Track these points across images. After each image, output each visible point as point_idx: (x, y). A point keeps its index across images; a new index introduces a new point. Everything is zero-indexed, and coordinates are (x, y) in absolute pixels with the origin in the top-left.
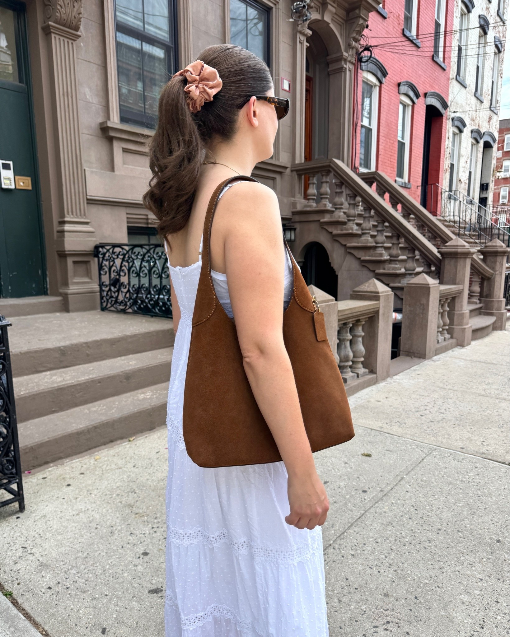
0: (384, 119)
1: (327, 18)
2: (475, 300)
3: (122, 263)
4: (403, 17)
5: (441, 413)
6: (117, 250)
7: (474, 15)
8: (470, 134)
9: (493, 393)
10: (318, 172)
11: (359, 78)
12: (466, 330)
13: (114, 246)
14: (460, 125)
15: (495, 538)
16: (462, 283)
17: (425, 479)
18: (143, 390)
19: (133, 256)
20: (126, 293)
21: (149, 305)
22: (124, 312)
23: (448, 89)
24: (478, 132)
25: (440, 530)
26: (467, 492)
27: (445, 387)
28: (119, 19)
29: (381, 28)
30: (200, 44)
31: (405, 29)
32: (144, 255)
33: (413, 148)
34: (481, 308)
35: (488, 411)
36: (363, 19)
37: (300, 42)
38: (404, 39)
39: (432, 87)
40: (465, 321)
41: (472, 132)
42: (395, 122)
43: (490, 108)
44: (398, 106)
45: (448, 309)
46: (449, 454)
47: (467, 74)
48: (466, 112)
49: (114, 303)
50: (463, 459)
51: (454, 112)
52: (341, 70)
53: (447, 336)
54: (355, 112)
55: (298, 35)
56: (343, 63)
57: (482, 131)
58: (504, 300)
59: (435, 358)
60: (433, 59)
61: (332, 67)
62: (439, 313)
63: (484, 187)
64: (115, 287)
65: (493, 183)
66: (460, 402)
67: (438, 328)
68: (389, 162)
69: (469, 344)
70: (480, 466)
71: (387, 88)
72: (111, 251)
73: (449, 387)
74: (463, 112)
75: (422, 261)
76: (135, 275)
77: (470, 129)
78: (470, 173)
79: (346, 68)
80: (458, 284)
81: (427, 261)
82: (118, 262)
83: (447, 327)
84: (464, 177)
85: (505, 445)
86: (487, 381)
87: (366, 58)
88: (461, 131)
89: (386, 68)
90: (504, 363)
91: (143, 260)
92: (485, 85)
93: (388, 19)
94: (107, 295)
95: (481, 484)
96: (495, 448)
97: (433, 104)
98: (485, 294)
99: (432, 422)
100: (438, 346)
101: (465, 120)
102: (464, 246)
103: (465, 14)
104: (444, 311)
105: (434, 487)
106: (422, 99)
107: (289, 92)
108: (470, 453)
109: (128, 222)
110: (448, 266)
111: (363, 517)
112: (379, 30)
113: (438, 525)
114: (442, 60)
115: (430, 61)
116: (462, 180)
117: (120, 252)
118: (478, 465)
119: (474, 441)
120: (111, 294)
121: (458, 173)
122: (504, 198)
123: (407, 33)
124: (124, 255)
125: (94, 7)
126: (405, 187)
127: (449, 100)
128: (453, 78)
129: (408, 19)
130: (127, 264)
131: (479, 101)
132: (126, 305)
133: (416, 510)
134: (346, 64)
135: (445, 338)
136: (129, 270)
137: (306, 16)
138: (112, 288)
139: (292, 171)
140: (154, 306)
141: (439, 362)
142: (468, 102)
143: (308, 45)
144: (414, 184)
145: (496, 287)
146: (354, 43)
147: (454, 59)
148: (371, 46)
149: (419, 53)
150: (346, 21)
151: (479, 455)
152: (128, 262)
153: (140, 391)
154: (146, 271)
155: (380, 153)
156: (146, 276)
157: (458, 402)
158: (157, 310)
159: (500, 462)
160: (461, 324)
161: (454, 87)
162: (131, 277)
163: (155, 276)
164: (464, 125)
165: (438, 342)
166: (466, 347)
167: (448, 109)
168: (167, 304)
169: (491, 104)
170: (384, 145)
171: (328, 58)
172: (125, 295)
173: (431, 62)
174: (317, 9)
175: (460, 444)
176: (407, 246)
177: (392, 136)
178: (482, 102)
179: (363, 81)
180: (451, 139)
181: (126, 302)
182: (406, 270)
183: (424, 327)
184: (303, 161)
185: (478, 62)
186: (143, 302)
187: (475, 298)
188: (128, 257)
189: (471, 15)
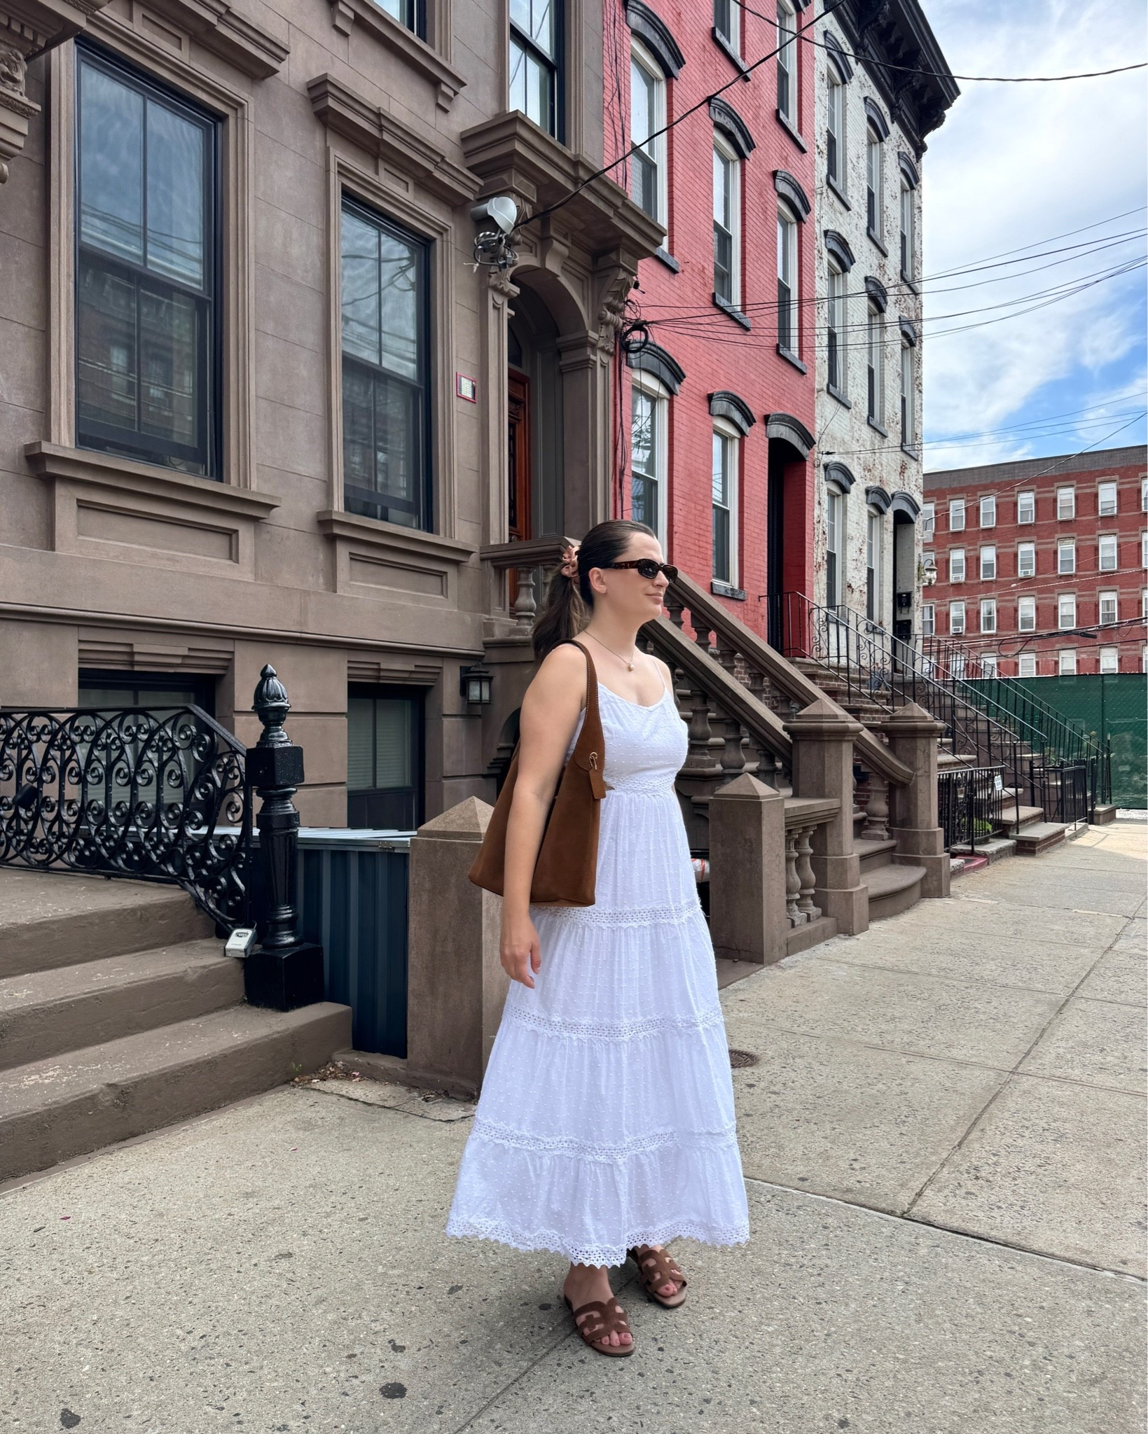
0: (682, 464)
1: (552, 265)
2: (879, 832)
3: (47, 752)
4: (713, 271)
5: (774, 1093)
6: (39, 722)
7: (855, 279)
8: (863, 496)
9: (898, 1040)
10: (536, 564)
11: (624, 382)
12: (854, 897)
13: (33, 713)
14: (842, 480)
15: (836, 1414)
16: (838, 793)
17: (699, 1263)
18: (40, 1064)
19: (73, 736)
20: (53, 822)
21: (103, 851)
22: (44, 867)
23: (813, 410)
24: (880, 492)
25: (707, 1401)
26: (793, 1292)
27: (795, 1029)
28: (85, 239)
29: (667, 290)
30: (272, 299)
31: (717, 295)
32: (98, 734)
33: (745, 521)
34: (892, 849)
35: (880, 1086)
36: (625, 270)
37: (494, 307)
38: (714, 311)
39: (779, 404)
40: (850, 876)
41: (867, 492)
42: (705, 469)
43: (902, 446)
44: (711, 439)
45: (811, 851)
46: (769, 1197)
47: (850, 382)
48: (853, 453)
49: (24, 848)
50: (799, 1208)
51: (828, 453)
52: (587, 365)
53: (814, 911)
54: (619, 447)
55: (491, 293)
56: (589, 351)
57: (890, 490)
58: (940, 831)
59: (786, 961)
60: (779, 352)
61: (568, 358)
62: (788, 860)
63: (902, 601)
64: (28, 809)
65: (921, 593)
66: (821, 1064)
67: (789, 891)
68: (697, 548)
69: (864, 929)
70: (836, 1224)
71: (684, 403)
72: (25, 724)
73: (804, 1028)
74: (847, 453)
75: (755, 747)
76: (76, 780)
77: (863, 487)
78: (870, 571)
79: (595, 362)
80: (829, 797)
81: (766, 749)
82: (39, 750)
83: (812, 891)
84: (857, 578)
85: (902, 1167)
86: (889, 1012)
87: (638, 345)
88: (845, 491)
89: (679, 364)
90: (934, 972)
91: (94, 744)
92: (888, 406)
93: (680, 274)
94: (9, 827)
95: (828, 1271)
96: (878, 1177)
97: (783, 437)
98: (899, 818)
99: (748, 1115)
100: (792, 933)
101: (851, 469)
102: (836, 716)
103: (838, 274)
104: (801, 855)
105: (717, 1285)
106: (758, 427)
107: (473, 401)
108: (819, 1189)
109: (81, 660)
110: (806, 756)
111: (525, 1379)
112: (662, 292)
113: (704, 1389)
114: (796, 354)
115: (771, 354)
116: (853, 585)
117: (45, 727)
118: (830, 1220)
119: (833, 1161)
120: (18, 825)
121: (844, 572)
122: (958, 622)
123: (722, 302)
124: (54, 734)
125: (27, 213)
126: (732, 597)
127: (817, 429)
128: (822, 390)
129: (723, 277)
130: (57, 754)
131: (877, 434)
132: (50, 851)
133: (661, 1349)
134: (596, 355)
135: (809, 915)
136: (62, 769)
137: (505, 258)
138: (22, 812)
139: (482, 560)
140: (113, 853)
141: (792, 971)
142: (856, 435)
143: (513, 313)
144: (752, 592)
145: (920, 803)
146: (609, 314)
147: (822, 354)
148: (646, 323)
149: (749, 339)
150: (593, 273)
151: (838, 1195)
152: (60, 749)
153: (31, 1067)
154: (101, 770)
155: (675, 529)
156: (99, 782)
157: (816, 1066)
158: (121, 862)
159: (882, 1211)
160: (842, 884)
161: (825, 408)
162: (67, 784)
163: (119, 781)
164: (851, 480)
165: (793, 925)
166: (858, 936)
167: (815, 447)
168: (144, 847)
169: (904, 439)
170: (683, 513)
171: (559, 340)
172: (50, 828)
173: (775, 359)
174: (531, 248)
175: (801, 1170)
176: (723, 716)
177: (701, 497)
178: (884, 436)
179: (634, 388)
180: (826, 505)
181: (51, 844)
182: (724, 768)
183: (755, 891)
184: (507, 541)
185: (870, 360)
186: (89, 842)
187: (878, 826)
188: (63, 737)
189: (850, 276)
